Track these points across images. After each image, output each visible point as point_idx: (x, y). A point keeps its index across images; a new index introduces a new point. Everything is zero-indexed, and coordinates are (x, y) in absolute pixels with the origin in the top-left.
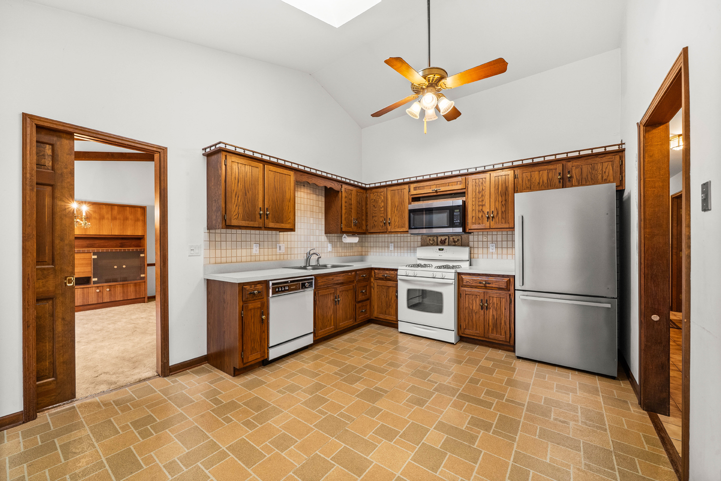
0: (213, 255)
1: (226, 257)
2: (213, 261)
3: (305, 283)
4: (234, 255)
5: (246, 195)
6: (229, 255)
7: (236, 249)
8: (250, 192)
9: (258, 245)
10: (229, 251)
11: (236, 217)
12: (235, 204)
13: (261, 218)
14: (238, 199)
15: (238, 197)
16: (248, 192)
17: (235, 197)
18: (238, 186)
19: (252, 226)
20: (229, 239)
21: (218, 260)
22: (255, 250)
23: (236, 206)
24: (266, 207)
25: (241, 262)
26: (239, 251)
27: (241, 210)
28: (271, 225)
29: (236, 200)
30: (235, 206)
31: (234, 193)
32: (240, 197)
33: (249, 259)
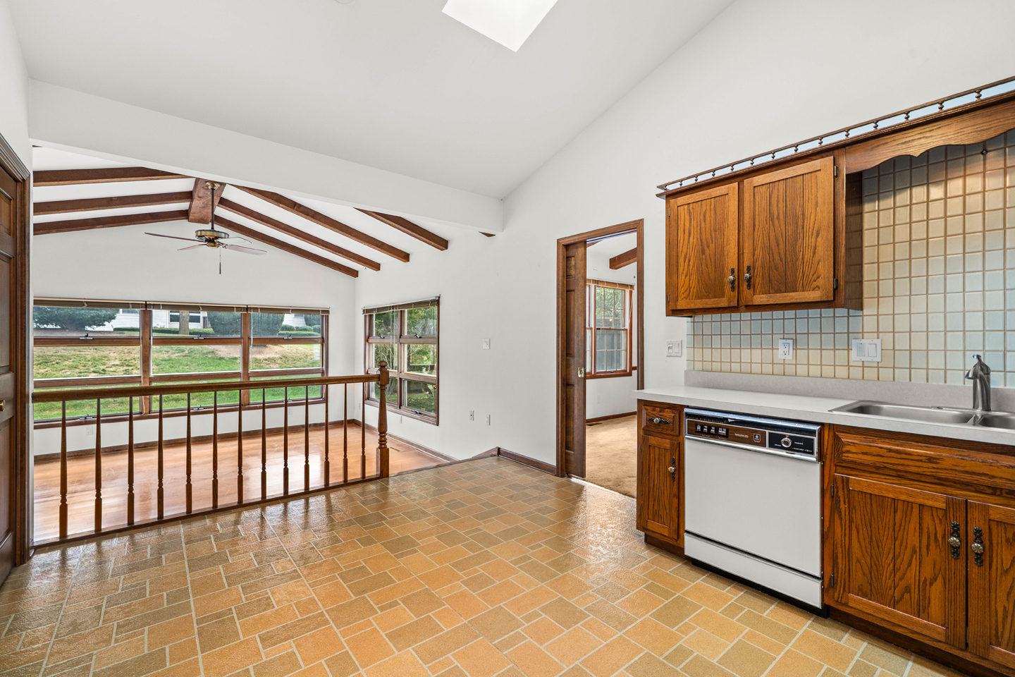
0: (698, 357)
1: (721, 362)
2: (698, 366)
3: (784, 436)
4: (735, 358)
5: (703, 252)
6: (726, 358)
7: (740, 349)
8: (712, 246)
9: (791, 341)
10: (726, 353)
11: (686, 294)
12: (685, 272)
13: (733, 288)
14: (689, 265)
15: (689, 261)
16: (708, 247)
17: (685, 262)
18: (689, 242)
19: (714, 306)
20: (726, 330)
21: (708, 366)
22: (783, 352)
23: (686, 276)
24: (746, 264)
25: (751, 373)
26: (746, 353)
27: (694, 282)
28: (760, 299)
29: (686, 267)
30: (683, 277)
31: (683, 256)
32: (692, 261)
33: (767, 368)
